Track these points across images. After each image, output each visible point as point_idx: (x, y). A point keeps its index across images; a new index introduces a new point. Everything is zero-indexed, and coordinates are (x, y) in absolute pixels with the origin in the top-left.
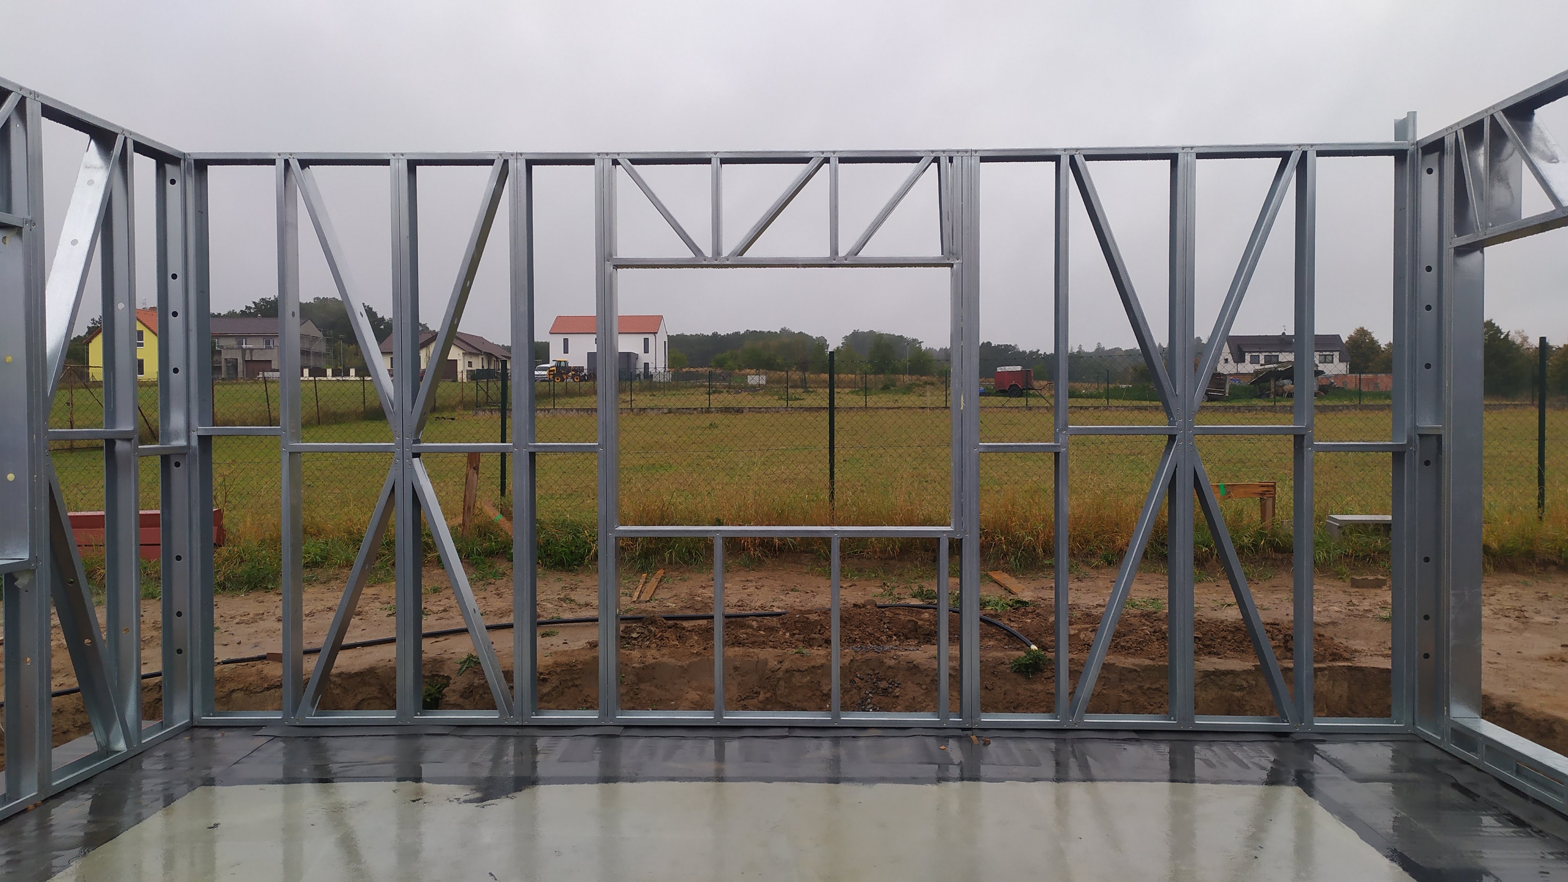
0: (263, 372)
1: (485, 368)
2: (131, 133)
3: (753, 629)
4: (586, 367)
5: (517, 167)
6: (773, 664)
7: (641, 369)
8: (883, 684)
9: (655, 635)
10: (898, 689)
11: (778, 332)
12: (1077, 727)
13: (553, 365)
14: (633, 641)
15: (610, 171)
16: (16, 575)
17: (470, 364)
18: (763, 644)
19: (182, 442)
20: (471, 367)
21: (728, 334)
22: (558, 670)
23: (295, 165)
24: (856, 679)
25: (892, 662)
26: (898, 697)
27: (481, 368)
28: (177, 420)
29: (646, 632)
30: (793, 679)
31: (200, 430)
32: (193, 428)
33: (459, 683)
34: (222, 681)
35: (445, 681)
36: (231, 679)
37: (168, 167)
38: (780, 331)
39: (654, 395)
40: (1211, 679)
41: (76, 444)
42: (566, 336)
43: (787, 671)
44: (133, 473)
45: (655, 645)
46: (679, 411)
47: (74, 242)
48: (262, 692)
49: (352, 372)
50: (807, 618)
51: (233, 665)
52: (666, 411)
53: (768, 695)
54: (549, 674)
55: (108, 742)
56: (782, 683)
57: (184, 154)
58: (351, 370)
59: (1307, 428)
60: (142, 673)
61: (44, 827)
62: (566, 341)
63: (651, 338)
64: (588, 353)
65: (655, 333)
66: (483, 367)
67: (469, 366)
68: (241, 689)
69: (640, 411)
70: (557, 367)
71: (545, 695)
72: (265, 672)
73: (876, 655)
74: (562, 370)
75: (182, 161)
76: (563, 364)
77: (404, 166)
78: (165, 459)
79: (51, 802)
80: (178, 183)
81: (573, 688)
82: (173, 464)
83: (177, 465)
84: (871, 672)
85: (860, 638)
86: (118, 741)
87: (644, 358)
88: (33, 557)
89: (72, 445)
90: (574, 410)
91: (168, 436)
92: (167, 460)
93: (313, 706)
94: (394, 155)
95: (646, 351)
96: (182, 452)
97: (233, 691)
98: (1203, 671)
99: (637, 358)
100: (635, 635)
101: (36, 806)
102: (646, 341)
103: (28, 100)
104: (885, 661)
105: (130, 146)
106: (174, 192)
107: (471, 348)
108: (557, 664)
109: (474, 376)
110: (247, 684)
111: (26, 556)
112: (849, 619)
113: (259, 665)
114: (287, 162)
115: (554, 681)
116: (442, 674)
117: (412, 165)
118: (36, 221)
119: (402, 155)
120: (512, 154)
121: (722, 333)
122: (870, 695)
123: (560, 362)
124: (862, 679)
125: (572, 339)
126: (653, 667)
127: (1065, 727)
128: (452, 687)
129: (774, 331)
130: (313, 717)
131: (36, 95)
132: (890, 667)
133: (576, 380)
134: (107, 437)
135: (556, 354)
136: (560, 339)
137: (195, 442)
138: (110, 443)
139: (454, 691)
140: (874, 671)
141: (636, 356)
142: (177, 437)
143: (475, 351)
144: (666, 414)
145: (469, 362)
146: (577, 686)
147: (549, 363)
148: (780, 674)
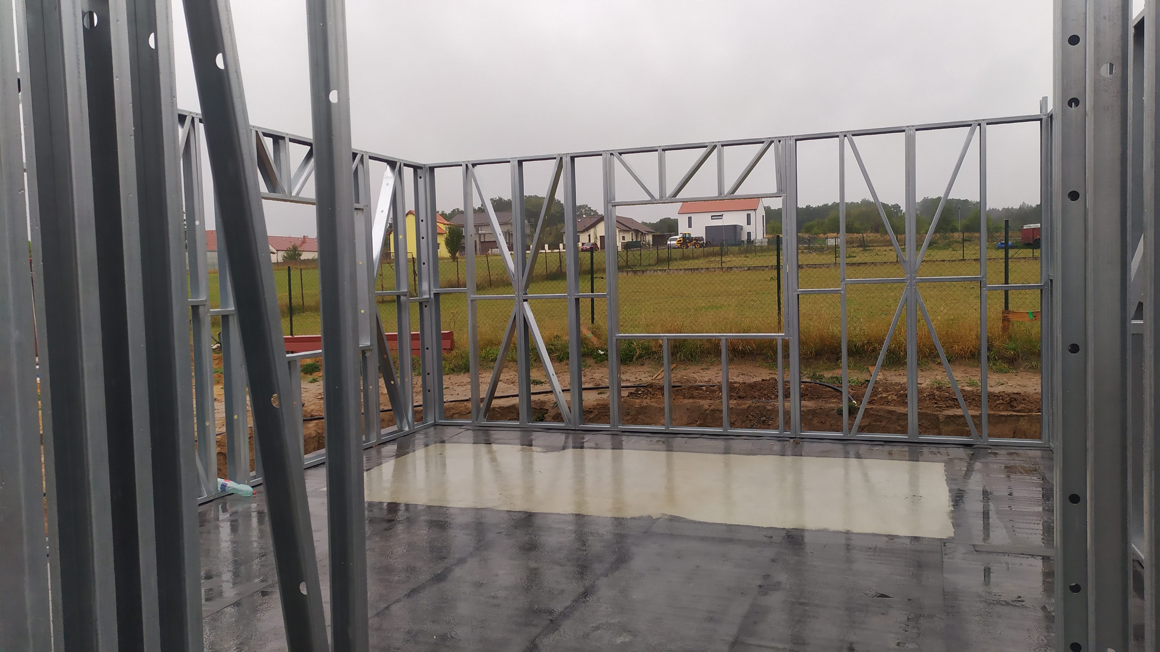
0: (492, 249)
1: (634, 240)
2: (402, 160)
3: (703, 391)
4: (704, 238)
5: (567, 160)
6: (706, 407)
7: (745, 238)
8: (763, 419)
9: (651, 393)
10: (771, 421)
11: (860, 202)
12: (852, 438)
13: (681, 236)
14: (639, 395)
15: (610, 159)
16: (366, 352)
17: (624, 238)
18: (705, 398)
19: (428, 296)
20: (624, 240)
21: (818, 206)
22: (598, 407)
23: (470, 166)
24: (750, 416)
25: (769, 408)
26: (770, 425)
27: (631, 241)
28: (425, 286)
29: (646, 391)
30: (715, 415)
31: (434, 290)
32: (431, 290)
33: (552, 412)
34: (449, 409)
35: (546, 411)
36: (453, 408)
37: (418, 170)
38: (861, 202)
39: (747, 257)
40: (952, 420)
41: (385, 299)
42: (690, 215)
43: (712, 410)
44: (407, 312)
45: (649, 397)
46: (756, 268)
47: (382, 211)
48: (466, 415)
49: (546, 246)
50: (733, 386)
51: (454, 403)
52: (746, 269)
53: (701, 422)
54: (593, 409)
55: (401, 428)
56: (709, 416)
57: (425, 165)
58: (545, 245)
59: (982, 277)
60: (414, 405)
61: (379, 452)
62: (690, 218)
63: (752, 213)
64: (706, 227)
65: (755, 210)
66: (632, 240)
67: (623, 240)
68: (457, 413)
69: (728, 269)
70: (683, 238)
71: (591, 419)
72: (468, 406)
73: (762, 404)
74: (687, 240)
75: (424, 168)
76: (687, 236)
77: (516, 163)
78: (421, 304)
79: (382, 445)
80: (422, 178)
81: (605, 416)
82: (424, 306)
83: (426, 306)
84: (759, 413)
85: (759, 396)
86: (406, 426)
87: (747, 229)
88: (372, 345)
89: (383, 300)
90: (682, 270)
91: (421, 293)
92: (422, 304)
93: (485, 418)
94: (512, 158)
95: (749, 223)
96: (428, 300)
97: (454, 414)
98: (946, 415)
99: (742, 229)
100: (640, 392)
101: (376, 446)
102: (749, 216)
103: (364, 156)
104: (767, 407)
105: (402, 165)
106: (421, 182)
107: (624, 227)
108: (598, 405)
109: (627, 246)
110: (460, 411)
111: (369, 344)
112: (755, 386)
113: (466, 403)
114: (467, 165)
115: (596, 412)
116: (545, 408)
117: (520, 163)
118: (368, 206)
119: (515, 158)
120: (564, 154)
121: (814, 205)
122: (756, 424)
123: (686, 234)
124: (753, 416)
125: (694, 216)
126: (645, 407)
127: (846, 438)
128: (549, 414)
129: (856, 202)
130: (485, 423)
131: (367, 152)
132: (768, 410)
133: (696, 247)
134: (397, 295)
135: (683, 228)
136: (686, 217)
137: (432, 296)
138: (399, 297)
139: (550, 416)
140: (761, 412)
141: (741, 228)
142: (425, 294)
143: (628, 229)
144: (746, 270)
145: (623, 237)
146: (607, 415)
147: (678, 235)
148: (708, 412)
